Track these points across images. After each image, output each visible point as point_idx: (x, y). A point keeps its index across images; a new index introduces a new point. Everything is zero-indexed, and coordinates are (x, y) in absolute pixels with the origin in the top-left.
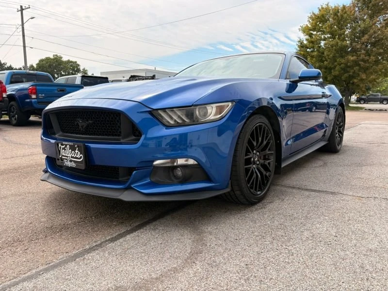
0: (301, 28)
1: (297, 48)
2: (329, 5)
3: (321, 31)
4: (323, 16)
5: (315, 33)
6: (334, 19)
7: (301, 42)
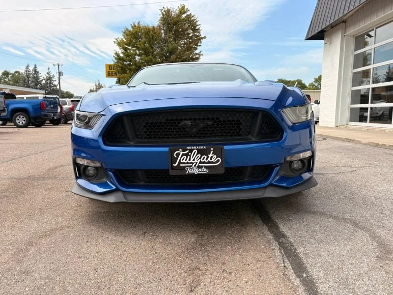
0: (116, 41)
1: (114, 59)
2: (140, 24)
3: (136, 47)
4: (136, 33)
5: (130, 48)
6: (146, 38)
7: (118, 55)
